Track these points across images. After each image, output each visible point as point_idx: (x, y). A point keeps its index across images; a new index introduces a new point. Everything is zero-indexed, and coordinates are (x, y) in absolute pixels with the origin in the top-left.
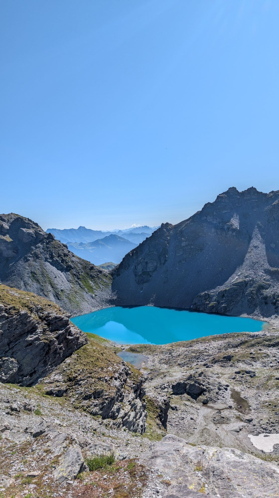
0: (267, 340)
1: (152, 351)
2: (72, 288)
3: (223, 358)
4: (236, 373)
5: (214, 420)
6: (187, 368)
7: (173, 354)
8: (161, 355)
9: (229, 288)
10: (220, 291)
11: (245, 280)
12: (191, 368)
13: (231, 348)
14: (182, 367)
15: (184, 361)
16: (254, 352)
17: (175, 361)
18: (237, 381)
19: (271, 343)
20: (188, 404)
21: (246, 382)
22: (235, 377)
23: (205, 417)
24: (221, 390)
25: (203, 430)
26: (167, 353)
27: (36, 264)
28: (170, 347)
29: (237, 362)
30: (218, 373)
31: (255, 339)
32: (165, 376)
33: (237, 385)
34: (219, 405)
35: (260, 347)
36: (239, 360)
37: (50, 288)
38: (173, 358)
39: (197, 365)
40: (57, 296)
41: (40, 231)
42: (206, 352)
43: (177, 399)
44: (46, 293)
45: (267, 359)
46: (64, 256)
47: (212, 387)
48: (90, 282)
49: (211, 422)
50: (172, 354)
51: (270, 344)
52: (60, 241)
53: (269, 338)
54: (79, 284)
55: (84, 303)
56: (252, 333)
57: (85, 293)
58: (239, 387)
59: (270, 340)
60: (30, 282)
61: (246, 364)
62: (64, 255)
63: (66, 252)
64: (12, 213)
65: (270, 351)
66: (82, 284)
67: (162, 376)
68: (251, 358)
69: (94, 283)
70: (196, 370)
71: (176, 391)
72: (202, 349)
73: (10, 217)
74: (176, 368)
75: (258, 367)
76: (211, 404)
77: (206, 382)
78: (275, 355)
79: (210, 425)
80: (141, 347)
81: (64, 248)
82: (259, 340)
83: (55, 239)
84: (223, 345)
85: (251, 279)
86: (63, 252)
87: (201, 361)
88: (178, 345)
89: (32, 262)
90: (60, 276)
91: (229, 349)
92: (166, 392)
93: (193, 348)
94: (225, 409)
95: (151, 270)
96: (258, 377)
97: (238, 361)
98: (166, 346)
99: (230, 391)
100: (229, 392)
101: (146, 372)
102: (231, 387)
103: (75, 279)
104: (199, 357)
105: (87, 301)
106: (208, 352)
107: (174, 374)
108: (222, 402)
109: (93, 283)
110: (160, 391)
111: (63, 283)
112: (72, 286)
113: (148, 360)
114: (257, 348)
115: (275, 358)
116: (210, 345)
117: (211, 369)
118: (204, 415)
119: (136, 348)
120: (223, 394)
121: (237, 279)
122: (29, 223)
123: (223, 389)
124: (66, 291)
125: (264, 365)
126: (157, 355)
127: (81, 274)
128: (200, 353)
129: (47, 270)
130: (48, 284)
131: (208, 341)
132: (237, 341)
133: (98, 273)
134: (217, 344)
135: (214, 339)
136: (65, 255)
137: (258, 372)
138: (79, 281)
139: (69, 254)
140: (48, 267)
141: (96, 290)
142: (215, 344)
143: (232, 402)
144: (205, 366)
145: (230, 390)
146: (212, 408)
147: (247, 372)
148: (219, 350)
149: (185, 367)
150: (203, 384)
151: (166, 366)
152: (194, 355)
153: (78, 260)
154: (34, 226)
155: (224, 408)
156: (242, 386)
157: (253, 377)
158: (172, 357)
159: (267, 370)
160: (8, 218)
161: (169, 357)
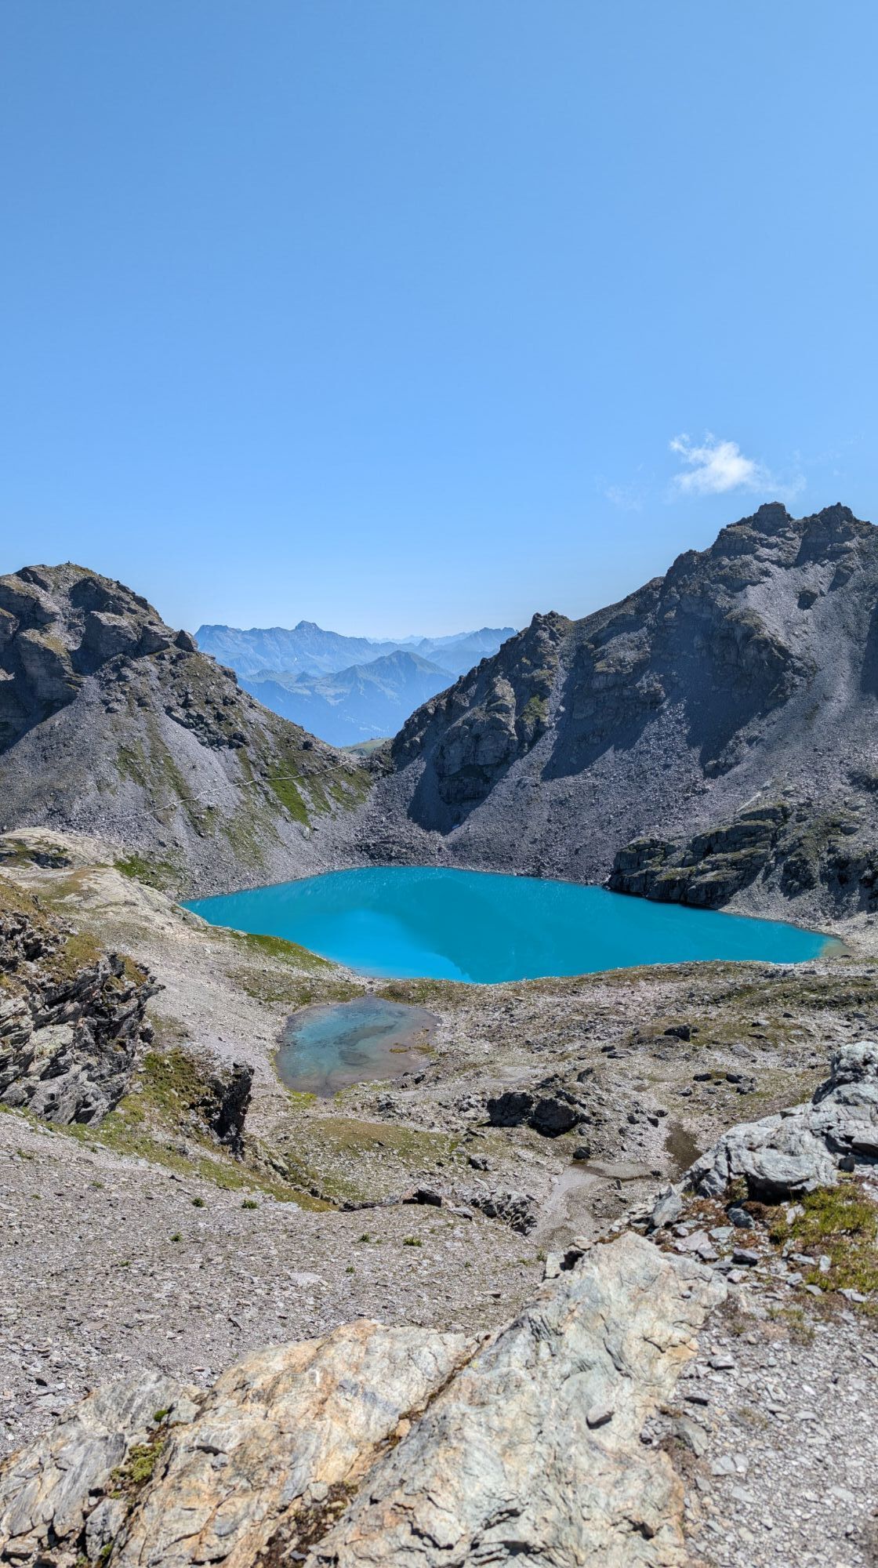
0: (815, 987)
1: (452, 998)
2: (242, 802)
3: (666, 1033)
4: (696, 1078)
5: (594, 1206)
6: (551, 1057)
7: (515, 1012)
8: (480, 1013)
9: (730, 826)
10: (701, 836)
11: (782, 802)
12: (564, 1057)
13: (699, 1005)
14: (535, 1051)
15: (546, 1035)
16: (768, 1022)
17: (518, 1032)
18: (694, 1101)
19: (827, 997)
20: (526, 1156)
21: (723, 1106)
22: (691, 1089)
23: (571, 1196)
24: (638, 1122)
25: (554, 1232)
26: (500, 1008)
27: (137, 725)
28: (511, 993)
29: (708, 1047)
30: (641, 1076)
31: (778, 982)
32: (478, 1074)
33: (691, 1113)
34: (620, 1167)
35: (788, 1009)
36: (714, 1043)
37: (174, 799)
38: (514, 1024)
39: (582, 1050)
40: (196, 824)
41: (151, 623)
42: (617, 1012)
43: (497, 1140)
44: (161, 814)
45: (803, 1044)
46: (225, 704)
47: (608, 1113)
48: (300, 789)
49: (583, 1211)
50: (513, 1012)
51: (820, 1001)
52: (214, 658)
53: (821, 981)
54: (266, 793)
55: (276, 850)
56: (772, 966)
57: (281, 821)
58: (695, 1120)
59: (824, 989)
60: (113, 778)
61: (734, 1054)
62: (224, 700)
63: (229, 690)
64: (68, 564)
65: (818, 1021)
66: (272, 794)
67: (471, 1072)
68: (755, 1039)
69: (311, 792)
70: (577, 1063)
71: (498, 1117)
72: (605, 1002)
73: (62, 574)
74: (519, 1052)
75: (771, 1067)
76: (598, 1162)
77: (594, 1097)
78: (832, 1034)
79: (579, 1220)
80: (424, 987)
81: (224, 678)
82: (788, 986)
83: (198, 649)
84: (674, 996)
85: (802, 801)
86: (221, 691)
87: (599, 1038)
88: (535, 988)
89: (123, 719)
90: (206, 764)
91: (691, 1008)
92: (469, 1119)
93: (582, 999)
94: (639, 1180)
95: (489, 762)
96: (760, 1094)
97: (712, 1044)
98: (498, 990)
99: (666, 1130)
100: (662, 1132)
101: (425, 1060)
102: (672, 1117)
103: (255, 776)
104: (592, 1027)
105: (285, 845)
106: (624, 1014)
107: (508, 1070)
108: (632, 1160)
109: (306, 793)
110: (454, 1115)
111: (216, 787)
112: (243, 798)
113: (439, 1025)
114: (780, 1008)
115: (829, 1043)
116: (633, 992)
117: (622, 1063)
118: (570, 1191)
119: (409, 989)
120: (641, 1134)
121: (759, 799)
122: (119, 598)
123: (644, 1123)
124: (224, 811)
125: (789, 1060)
126: (467, 1012)
127: (272, 763)
128: (596, 1014)
129: (168, 745)
130: (167, 787)
131: (631, 981)
132: (723, 984)
133: (325, 762)
134: (655, 991)
135: (651, 976)
136: (228, 702)
137: (764, 1081)
138: (263, 783)
139: (239, 697)
140: (172, 737)
141: (316, 814)
142: (649, 992)
143: (666, 1162)
144: (607, 1053)
145: (666, 1127)
146: (599, 1172)
147: (731, 1079)
148: (659, 1008)
149: (546, 1052)
150: (584, 1102)
151: (487, 1047)
152: (580, 1018)
153: (263, 719)
154: (134, 606)
155: (637, 1175)
156: (706, 1116)
157: (745, 1093)
158: (512, 1022)
159: (797, 1076)
160: (57, 578)
161: (503, 1019)
